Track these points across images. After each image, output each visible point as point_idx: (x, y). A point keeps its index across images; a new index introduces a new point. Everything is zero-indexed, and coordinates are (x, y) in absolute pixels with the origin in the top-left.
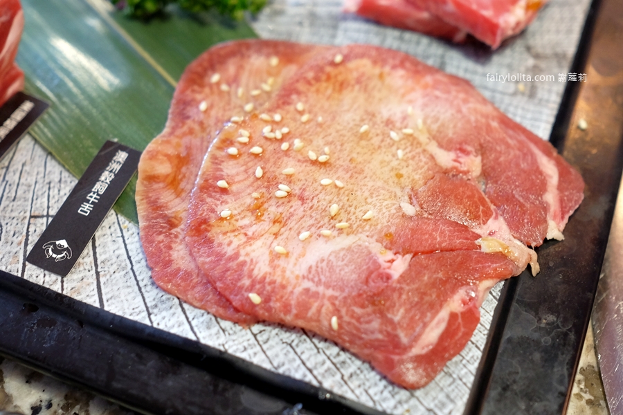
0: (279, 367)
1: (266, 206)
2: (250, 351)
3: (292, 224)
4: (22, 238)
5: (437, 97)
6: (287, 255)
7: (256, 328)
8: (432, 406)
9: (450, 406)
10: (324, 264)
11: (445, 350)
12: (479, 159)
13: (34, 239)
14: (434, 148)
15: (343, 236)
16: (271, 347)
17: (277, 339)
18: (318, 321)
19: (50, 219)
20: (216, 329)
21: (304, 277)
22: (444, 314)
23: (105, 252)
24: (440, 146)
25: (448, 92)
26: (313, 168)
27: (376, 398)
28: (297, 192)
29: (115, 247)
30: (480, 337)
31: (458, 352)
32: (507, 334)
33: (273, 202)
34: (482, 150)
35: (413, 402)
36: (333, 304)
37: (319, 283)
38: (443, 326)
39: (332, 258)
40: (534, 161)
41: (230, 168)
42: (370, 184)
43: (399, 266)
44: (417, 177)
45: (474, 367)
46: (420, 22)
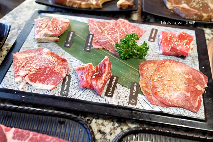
0: (176, 113)
1: (164, 88)
2: (171, 111)
3: (170, 91)
4: (126, 100)
5: (182, 67)
6: (171, 96)
7: (170, 108)
8: (200, 114)
9: (202, 114)
10: (178, 96)
11: (199, 106)
12: (191, 76)
13: (128, 100)
14: (184, 75)
15: (179, 91)
16: (173, 110)
17: (174, 109)
18: (180, 105)
19: (129, 97)
20: (164, 109)
21: (176, 99)
22: (197, 101)
23: (140, 100)
24: (185, 75)
25: (183, 66)
26: (169, 81)
27: (192, 115)
28: (168, 86)
29: (141, 99)
30: (202, 103)
31: (200, 106)
32: (205, 102)
33: (165, 88)
34: (191, 74)
35: (197, 114)
36: (182, 102)
37: (178, 99)
38: (198, 102)
39: (179, 95)
40: (200, 75)
41: (156, 83)
42: (178, 82)
43: (189, 94)
44: (185, 80)
45: (203, 108)
46: (173, 54)
